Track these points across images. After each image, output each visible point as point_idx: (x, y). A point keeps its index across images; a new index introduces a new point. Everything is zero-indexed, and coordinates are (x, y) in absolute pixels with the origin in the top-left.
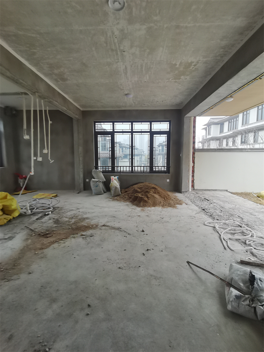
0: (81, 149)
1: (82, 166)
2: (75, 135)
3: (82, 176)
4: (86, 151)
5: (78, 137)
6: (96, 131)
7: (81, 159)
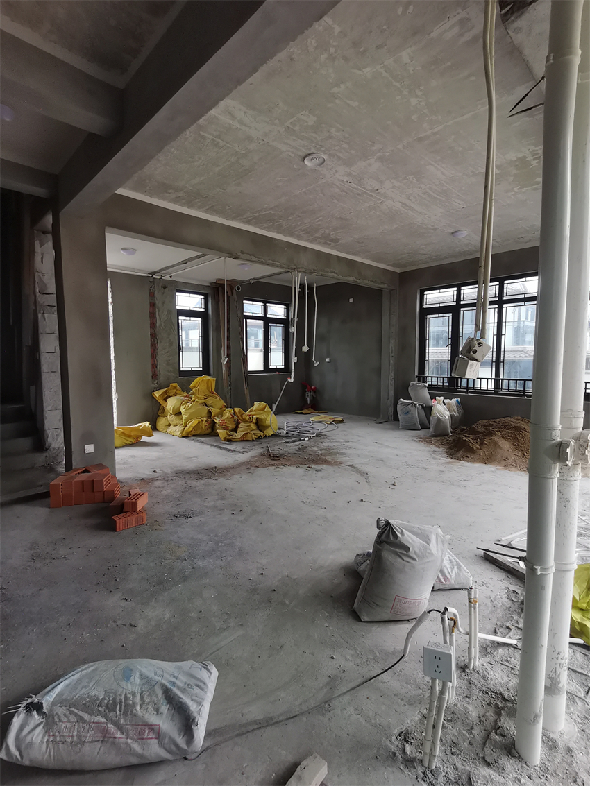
0: (393, 343)
1: (393, 375)
2: (385, 318)
3: (392, 393)
4: (404, 347)
5: (390, 324)
6: (425, 307)
7: (391, 362)
